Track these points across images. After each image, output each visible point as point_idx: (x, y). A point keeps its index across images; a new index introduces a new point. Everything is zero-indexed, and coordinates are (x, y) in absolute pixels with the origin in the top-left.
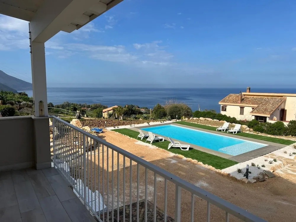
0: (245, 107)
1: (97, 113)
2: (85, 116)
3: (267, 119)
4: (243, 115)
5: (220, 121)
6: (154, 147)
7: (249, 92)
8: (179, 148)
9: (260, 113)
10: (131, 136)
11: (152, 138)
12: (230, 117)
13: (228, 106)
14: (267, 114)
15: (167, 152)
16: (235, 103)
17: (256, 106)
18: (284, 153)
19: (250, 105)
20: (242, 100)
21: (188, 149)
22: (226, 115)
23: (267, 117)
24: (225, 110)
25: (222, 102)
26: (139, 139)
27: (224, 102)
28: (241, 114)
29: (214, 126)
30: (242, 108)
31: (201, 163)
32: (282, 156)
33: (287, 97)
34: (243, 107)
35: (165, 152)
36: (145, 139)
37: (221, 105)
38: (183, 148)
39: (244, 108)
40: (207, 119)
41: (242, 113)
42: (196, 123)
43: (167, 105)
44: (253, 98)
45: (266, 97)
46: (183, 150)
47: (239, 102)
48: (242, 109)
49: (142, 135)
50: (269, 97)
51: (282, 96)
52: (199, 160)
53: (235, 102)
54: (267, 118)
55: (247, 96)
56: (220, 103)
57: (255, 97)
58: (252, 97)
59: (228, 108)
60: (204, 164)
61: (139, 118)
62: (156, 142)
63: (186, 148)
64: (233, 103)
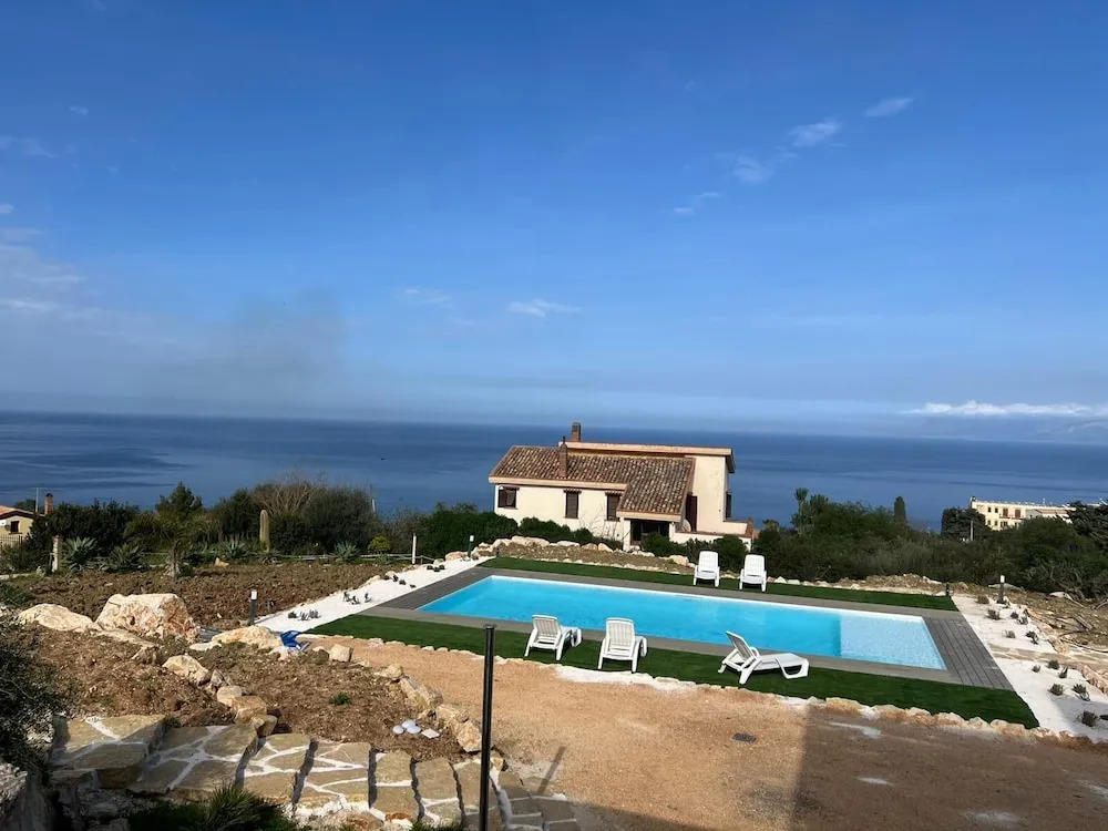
0: (583, 491)
3: (672, 528)
4: (576, 521)
7: (579, 440)
9: (647, 511)
13: (521, 488)
14: (669, 513)
16: (545, 478)
17: (623, 486)
19: (599, 485)
20: (571, 469)
21: (804, 673)
23: (666, 524)
24: (513, 505)
25: (498, 474)
26: (544, 656)
27: (502, 472)
28: (568, 514)
33: (698, 458)
34: (575, 493)
37: (497, 487)
39: (580, 496)
40: (537, 540)
41: (572, 510)
45: (636, 457)
46: (788, 677)
47: (563, 474)
48: (572, 497)
50: (645, 458)
51: (682, 455)
53: (545, 474)
54: (668, 525)
55: (576, 454)
56: (492, 480)
57: (601, 456)
58: (592, 455)
59: (521, 495)
64: (539, 477)
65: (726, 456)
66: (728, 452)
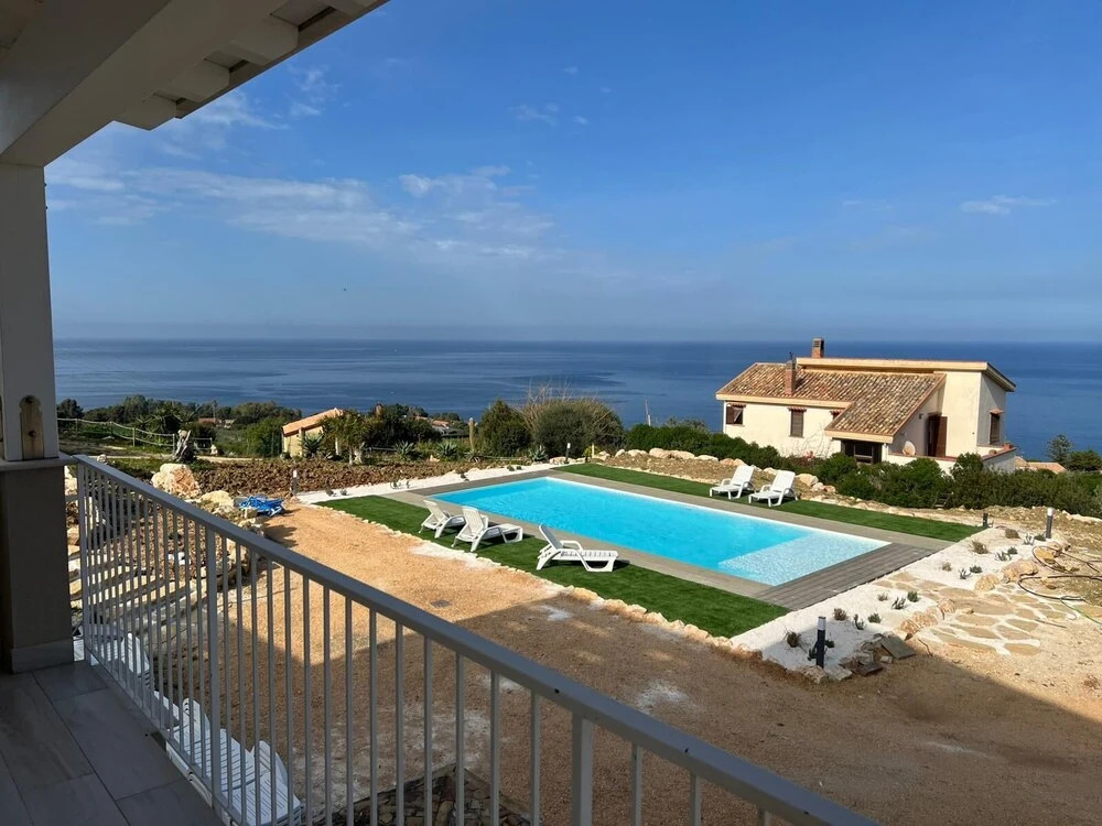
0: (809, 410)
1: (260, 437)
2: (213, 453)
4: (800, 440)
5: (723, 462)
6: (487, 564)
7: (822, 356)
8: (578, 563)
9: (858, 432)
10: (395, 525)
11: (475, 530)
12: (755, 445)
13: (748, 406)
14: (882, 434)
15: (533, 582)
16: (771, 396)
17: (846, 405)
18: (944, 568)
19: (823, 404)
20: (797, 384)
21: (609, 568)
22: (743, 438)
24: (739, 421)
25: (727, 391)
26: (428, 534)
27: (734, 390)
28: (793, 434)
29: (703, 481)
30: (797, 413)
31: (658, 617)
32: (937, 580)
33: (949, 373)
34: (799, 411)
35: (525, 579)
36: (451, 534)
37: (725, 405)
38: (592, 564)
39: (805, 414)
40: (676, 453)
41: (797, 430)
42: (639, 470)
43: (533, 405)
44: (833, 376)
45: (879, 374)
46: (590, 569)
47: (788, 390)
48: (797, 416)
49: (437, 520)
50: (889, 374)
51: (931, 371)
52: (651, 606)
53: (772, 391)
54: (883, 447)
55: (815, 371)
56: (719, 397)
57: (841, 373)
58: (832, 372)
59: (748, 412)
60: (669, 619)
61: (427, 456)
62: (492, 545)
63: (603, 564)
64: (765, 395)
65: (983, 372)
66: (984, 366)
